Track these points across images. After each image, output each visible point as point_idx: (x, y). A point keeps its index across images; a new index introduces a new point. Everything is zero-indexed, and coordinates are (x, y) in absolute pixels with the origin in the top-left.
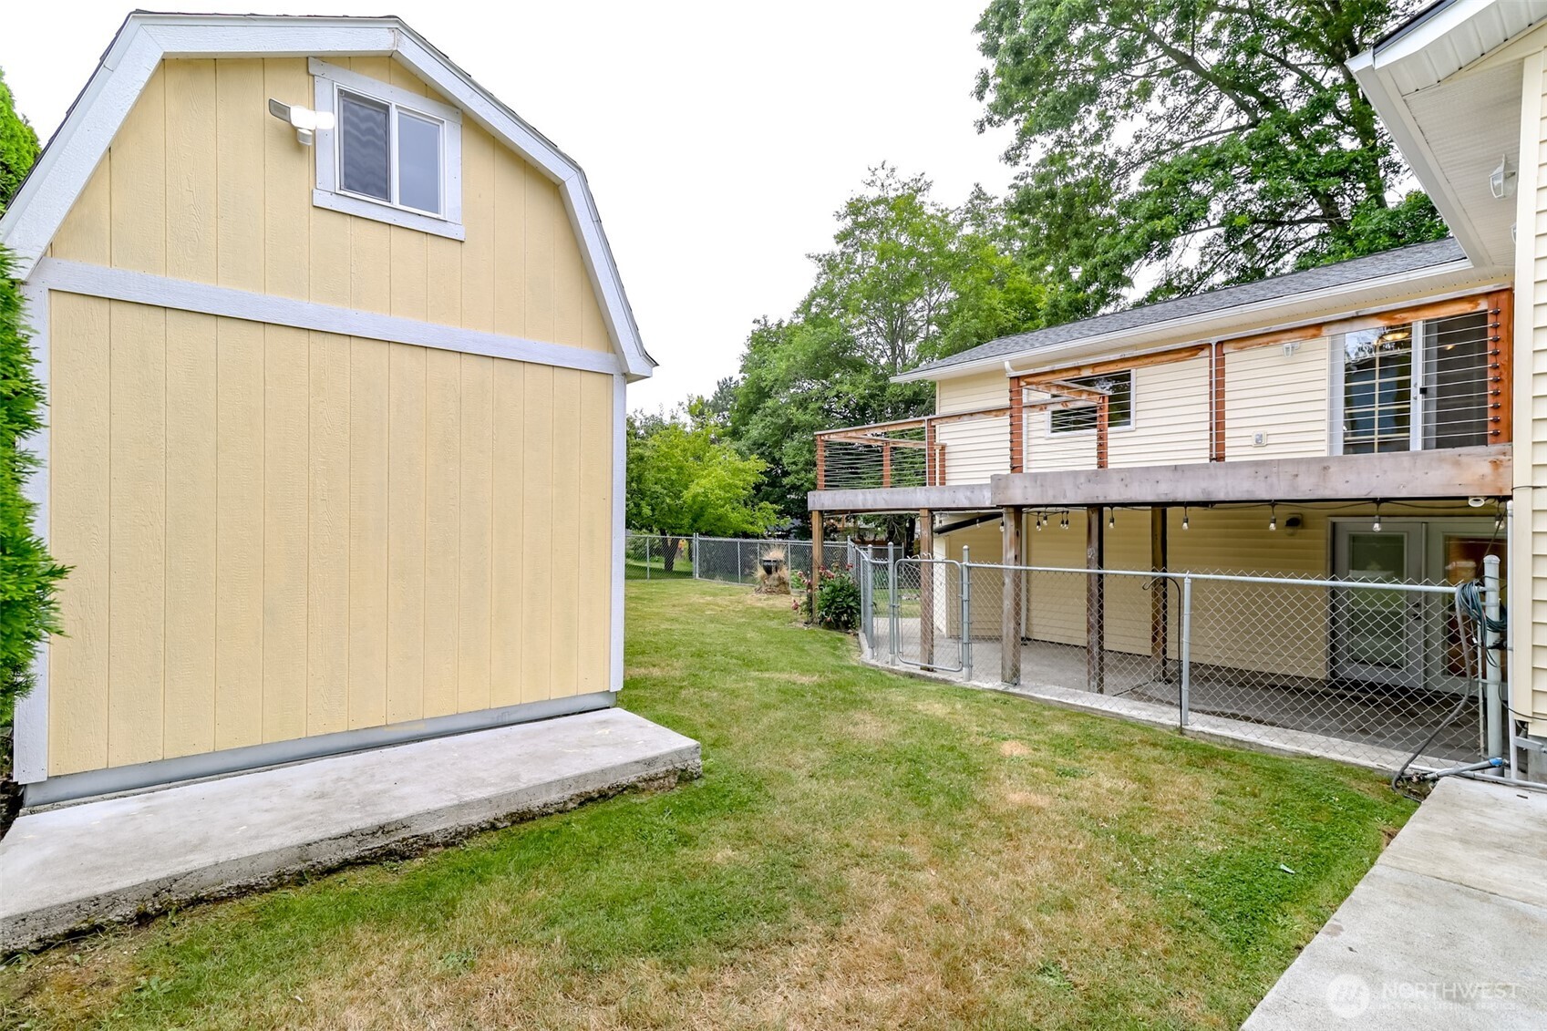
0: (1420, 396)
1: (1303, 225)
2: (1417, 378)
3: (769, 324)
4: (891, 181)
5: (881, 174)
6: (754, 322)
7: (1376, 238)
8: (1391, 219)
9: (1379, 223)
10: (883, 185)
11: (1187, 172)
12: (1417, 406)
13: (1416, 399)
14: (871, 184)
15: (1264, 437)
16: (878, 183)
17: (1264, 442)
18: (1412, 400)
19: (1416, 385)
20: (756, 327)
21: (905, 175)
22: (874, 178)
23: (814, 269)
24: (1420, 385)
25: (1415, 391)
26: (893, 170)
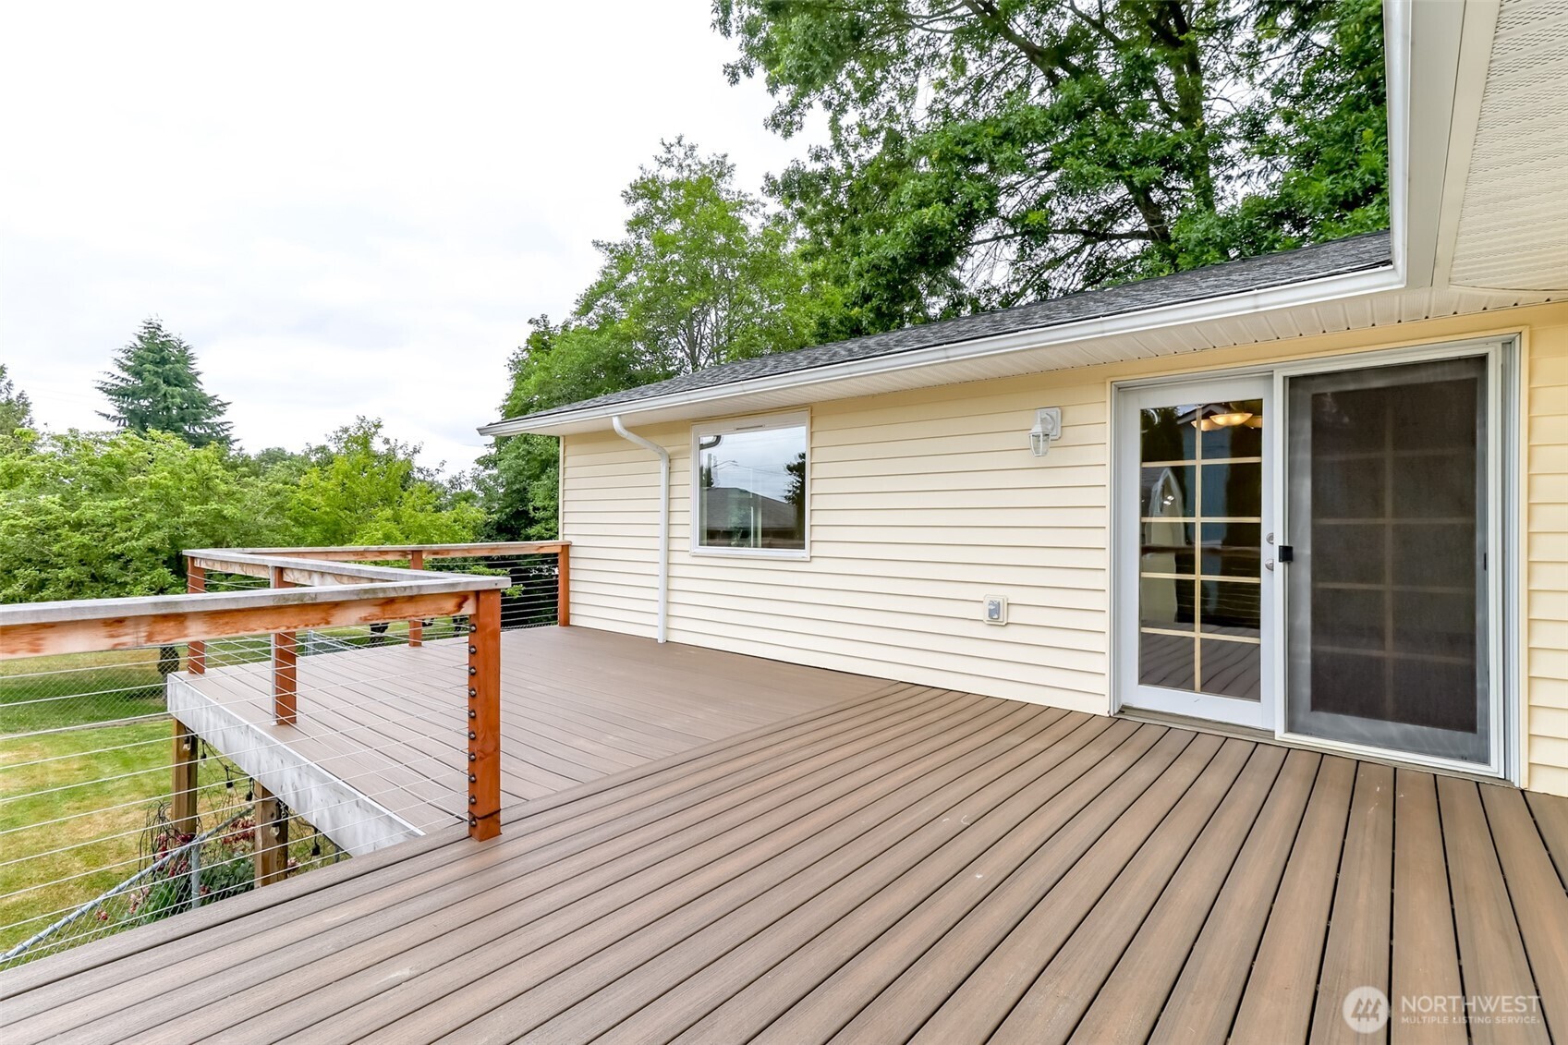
0: (1279, 566)
1: (1124, 240)
2: (1273, 521)
3: (552, 325)
4: (689, 161)
5: (679, 152)
6: (530, 322)
7: (1203, 253)
8: (1224, 226)
9: (1207, 230)
10: (680, 165)
11: (965, 143)
12: (1273, 584)
13: (1271, 568)
14: (667, 162)
15: (1003, 608)
16: (676, 163)
17: (1003, 618)
18: (1263, 569)
19: (1271, 538)
20: (533, 328)
21: (704, 155)
22: (669, 156)
23: (601, 260)
24: (1279, 541)
25: (1269, 553)
26: (692, 148)
